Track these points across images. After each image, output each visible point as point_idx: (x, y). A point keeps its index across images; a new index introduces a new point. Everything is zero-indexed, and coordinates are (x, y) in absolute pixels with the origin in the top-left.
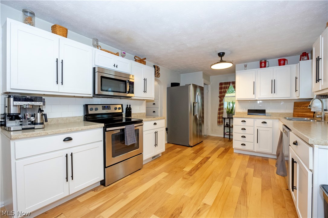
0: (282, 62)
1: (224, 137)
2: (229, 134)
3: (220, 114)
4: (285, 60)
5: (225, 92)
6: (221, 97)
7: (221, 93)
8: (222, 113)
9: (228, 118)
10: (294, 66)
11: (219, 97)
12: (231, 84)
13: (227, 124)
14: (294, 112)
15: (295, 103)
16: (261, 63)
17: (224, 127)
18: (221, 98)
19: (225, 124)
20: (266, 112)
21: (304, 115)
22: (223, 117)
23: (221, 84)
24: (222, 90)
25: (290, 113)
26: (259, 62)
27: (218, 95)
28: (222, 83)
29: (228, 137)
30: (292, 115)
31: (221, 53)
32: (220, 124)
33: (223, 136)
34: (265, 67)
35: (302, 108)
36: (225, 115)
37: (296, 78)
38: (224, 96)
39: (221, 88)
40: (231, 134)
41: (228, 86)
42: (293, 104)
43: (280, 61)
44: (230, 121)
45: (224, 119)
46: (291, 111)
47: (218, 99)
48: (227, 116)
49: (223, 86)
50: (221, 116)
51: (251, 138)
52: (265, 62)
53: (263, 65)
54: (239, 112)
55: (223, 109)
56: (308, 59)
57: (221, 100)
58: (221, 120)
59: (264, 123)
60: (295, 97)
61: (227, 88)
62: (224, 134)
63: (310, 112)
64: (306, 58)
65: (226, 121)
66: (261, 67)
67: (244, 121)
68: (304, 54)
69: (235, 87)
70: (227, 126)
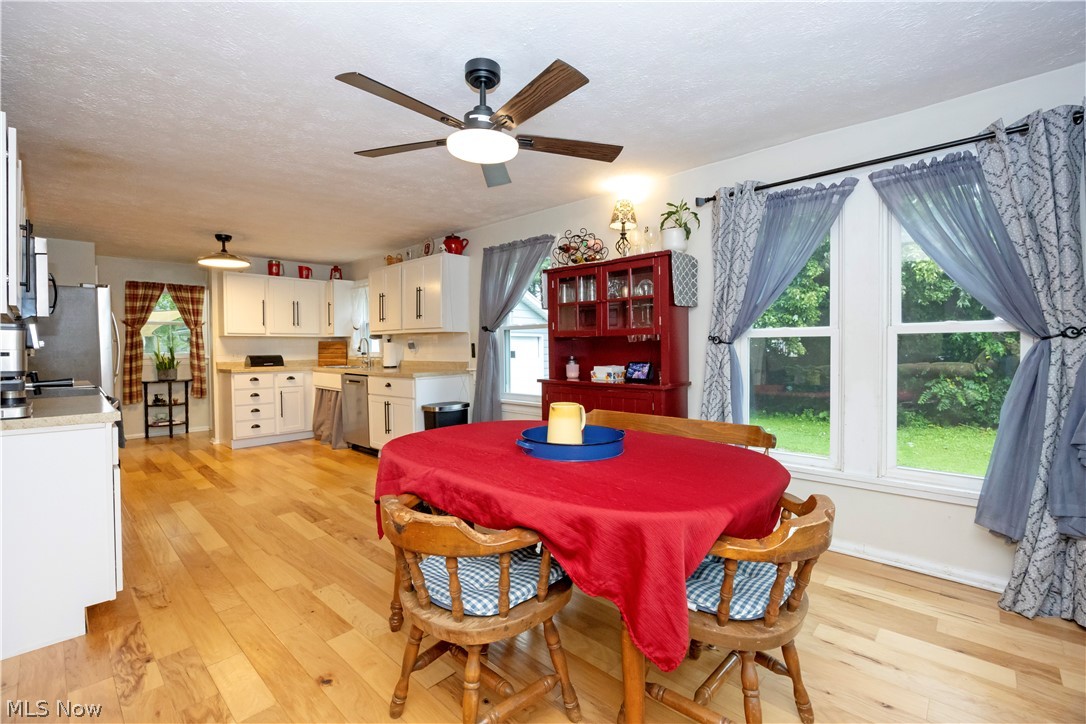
0: (304, 272)
1: (147, 437)
2: (167, 424)
3: (131, 371)
4: (308, 269)
5: (149, 310)
6: (133, 323)
7: (131, 310)
8: (139, 369)
9: (160, 381)
10: (323, 283)
11: (125, 322)
12: (166, 289)
13: (157, 399)
14: (319, 357)
15: (320, 343)
16: (270, 266)
17: (147, 406)
18: (132, 327)
19: (151, 399)
20: (285, 359)
21: (331, 363)
22: (143, 380)
23: (132, 285)
24: (139, 304)
25: (314, 361)
26: (266, 263)
27: (122, 315)
28: (137, 282)
29: (167, 432)
30: (317, 362)
31: (224, 236)
32: (134, 401)
33: (143, 435)
34: (278, 274)
35: (331, 351)
36: (148, 374)
37: (330, 305)
38: (143, 321)
39: (132, 298)
40: (174, 423)
41: (157, 293)
42: (316, 345)
43: (301, 268)
44: (170, 390)
45: (146, 384)
46: (315, 357)
47: (123, 329)
48: (159, 376)
49: (141, 292)
50: (134, 377)
51: (269, 410)
52: (278, 265)
53: (274, 269)
54: (225, 363)
55: (141, 356)
56: (341, 278)
57: (132, 332)
58: (134, 389)
59: (291, 378)
60: (327, 333)
61: (154, 299)
62: (147, 426)
63: (342, 357)
64: (338, 276)
65: (152, 391)
66: (271, 273)
67: (256, 379)
68: (336, 269)
69: (177, 300)
70: (158, 402)
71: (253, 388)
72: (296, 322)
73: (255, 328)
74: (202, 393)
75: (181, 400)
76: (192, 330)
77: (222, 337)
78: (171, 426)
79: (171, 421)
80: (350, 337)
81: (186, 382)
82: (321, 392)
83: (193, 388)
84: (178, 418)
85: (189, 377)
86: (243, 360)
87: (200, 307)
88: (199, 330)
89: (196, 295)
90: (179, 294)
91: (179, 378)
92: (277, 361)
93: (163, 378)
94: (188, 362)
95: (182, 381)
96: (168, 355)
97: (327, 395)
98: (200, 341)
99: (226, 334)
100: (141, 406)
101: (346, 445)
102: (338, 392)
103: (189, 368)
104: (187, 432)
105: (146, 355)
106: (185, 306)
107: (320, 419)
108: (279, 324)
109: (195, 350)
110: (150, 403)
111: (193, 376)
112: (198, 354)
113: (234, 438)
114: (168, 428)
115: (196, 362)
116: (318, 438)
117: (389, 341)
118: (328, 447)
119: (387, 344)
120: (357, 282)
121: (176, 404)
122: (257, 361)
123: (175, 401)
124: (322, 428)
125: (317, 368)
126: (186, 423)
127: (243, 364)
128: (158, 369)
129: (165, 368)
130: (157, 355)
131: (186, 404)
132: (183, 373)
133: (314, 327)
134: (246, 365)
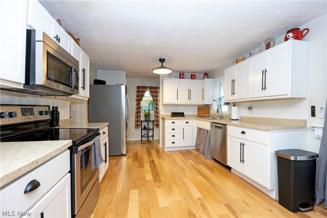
0: (193, 77)
1: (142, 140)
2: (147, 136)
3: (137, 117)
4: (195, 75)
5: (143, 96)
6: (138, 100)
7: (138, 96)
8: (140, 116)
9: (146, 121)
10: (200, 81)
11: (136, 100)
12: (148, 89)
13: (144, 127)
14: (198, 114)
15: (198, 107)
16: (180, 75)
17: (142, 129)
18: (138, 102)
19: (143, 127)
20: (185, 114)
21: (204, 116)
22: (141, 120)
23: (138, 87)
24: (140, 94)
25: (196, 115)
26: (179, 74)
27: (135, 98)
28: (140, 86)
29: (147, 139)
30: (197, 116)
31: (162, 59)
32: (138, 127)
33: (140, 139)
34: (183, 78)
35: (203, 111)
36: (142, 118)
37: (203, 90)
38: (141, 100)
39: (138, 92)
40: (149, 136)
41: (145, 90)
42: (197, 108)
43: (192, 75)
44: (148, 124)
45: (142, 121)
46: (196, 113)
47: (136, 102)
48: (145, 119)
49: (141, 89)
50: (138, 119)
51: (179, 136)
52: (183, 75)
53: (182, 76)
54: (164, 115)
55: (140, 112)
56: (208, 78)
57: (138, 103)
58: (138, 123)
59: (187, 122)
60: (201, 102)
61: (144, 92)
62: (142, 136)
63: (207, 114)
64: (207, 77)
65: (144, 124)
66: (180, 78)
67: (174, 123)
68: (206, 74)
69: (151, 92)
70: (145, 128)
71: (173, 126)
72: (189, 98)
73: (174, 101)
74: (158, 126)
75: (152, 128)
76: (155, 103)
77: (163, 105)
78: (148, 137)
79: (148, 135)
80: (211, 105)
81: (153, 121)
82: (199, 129)
83: (155, 124)
84: (150, 134)
85: (154, 120)
86: (170, 114)
87: (158, 94)
88: (157, 103)
89: (157, 90)
90: (151, 90)
91: (151, 120)
92: (182, 115)
93: (146, 120)
94: (154, 114)
95: (152, 121)
96: (148, 112)
97: (202, 132)
98: (157, 107)
99: (164, 104)
100: (140, 129)
101: (211, 158)
102: (208, 131)
103: (154, 116)
104: (153, 139)
105: (142, 112)
106: (153, 94)
107: (199, 142)
108: (183, 100)
109: (156, 110)
110: (143, 128)
111: (155, 119)
112: (157, 111)
113: (165, 147)
114: (147, 137)
115: (156, 114)
116: (198, 150)
117: (234, 106)
118: (202, 156)
119: (233, 107)
120: (215, 79)
121: (150, 129)
122: (175, 115)
123: (150, 128)
124: (200, 146)
125: (198, 118)
126: (153, 136)
127: (170, 116)
128: (145, 116)
129: (147, 116)
130: (145, 111)
131: (153, 129)
132: (152, 118)
133: (197, 100)
134: (171, 116)
